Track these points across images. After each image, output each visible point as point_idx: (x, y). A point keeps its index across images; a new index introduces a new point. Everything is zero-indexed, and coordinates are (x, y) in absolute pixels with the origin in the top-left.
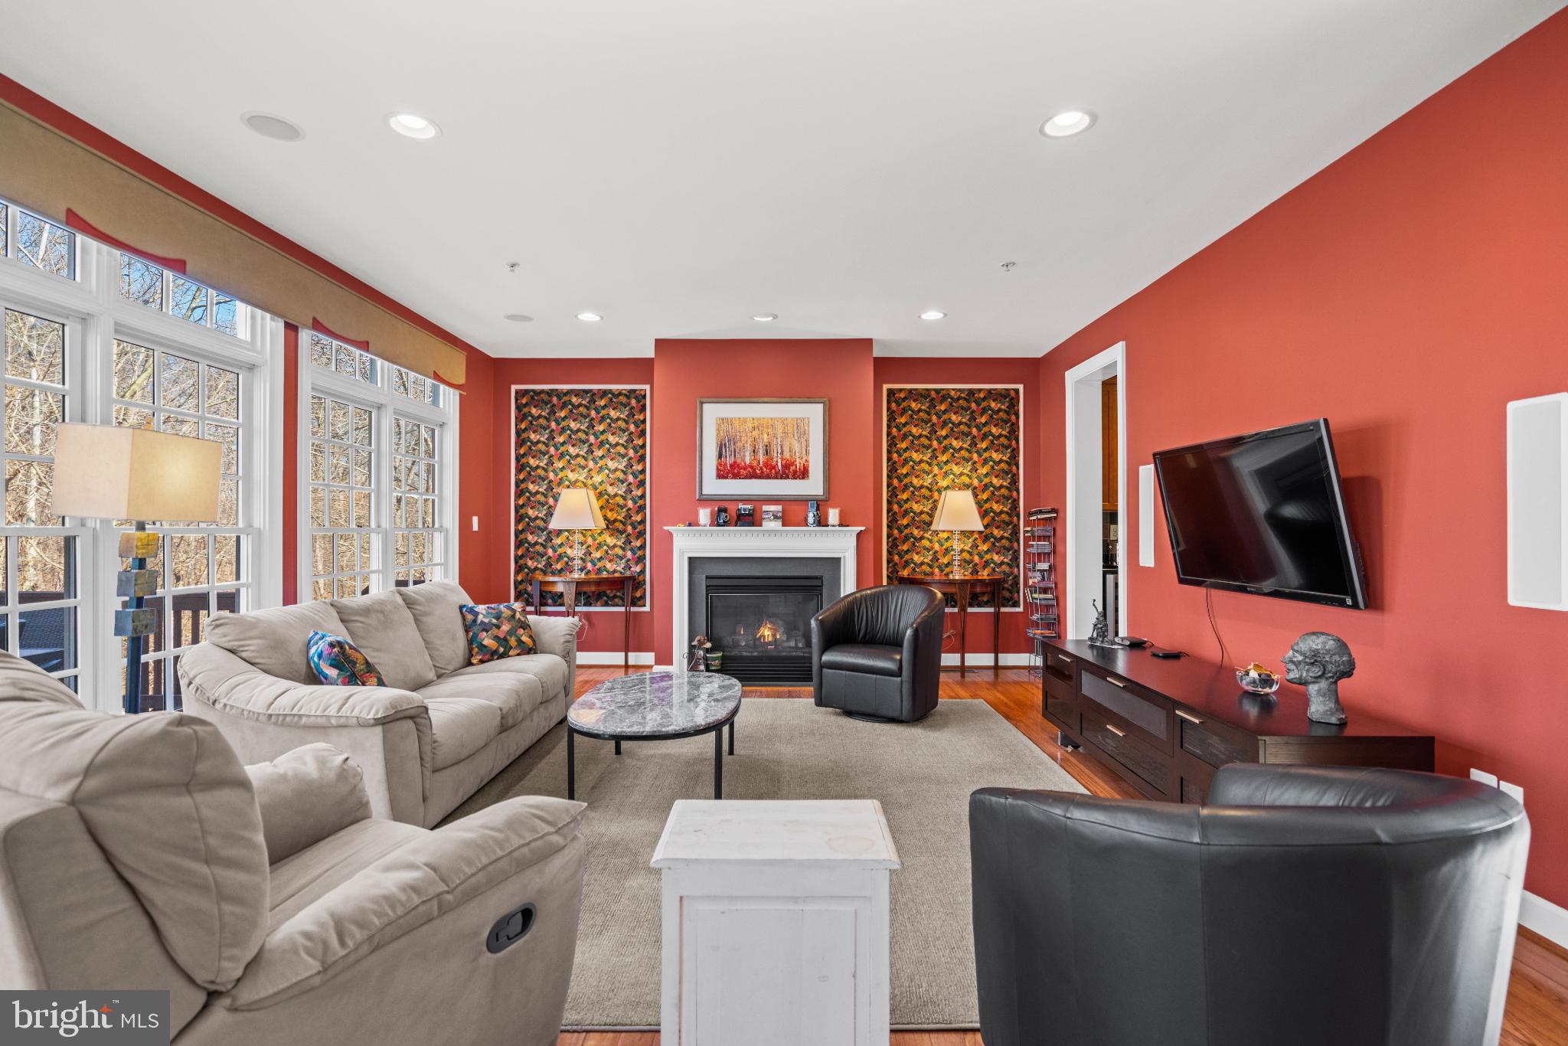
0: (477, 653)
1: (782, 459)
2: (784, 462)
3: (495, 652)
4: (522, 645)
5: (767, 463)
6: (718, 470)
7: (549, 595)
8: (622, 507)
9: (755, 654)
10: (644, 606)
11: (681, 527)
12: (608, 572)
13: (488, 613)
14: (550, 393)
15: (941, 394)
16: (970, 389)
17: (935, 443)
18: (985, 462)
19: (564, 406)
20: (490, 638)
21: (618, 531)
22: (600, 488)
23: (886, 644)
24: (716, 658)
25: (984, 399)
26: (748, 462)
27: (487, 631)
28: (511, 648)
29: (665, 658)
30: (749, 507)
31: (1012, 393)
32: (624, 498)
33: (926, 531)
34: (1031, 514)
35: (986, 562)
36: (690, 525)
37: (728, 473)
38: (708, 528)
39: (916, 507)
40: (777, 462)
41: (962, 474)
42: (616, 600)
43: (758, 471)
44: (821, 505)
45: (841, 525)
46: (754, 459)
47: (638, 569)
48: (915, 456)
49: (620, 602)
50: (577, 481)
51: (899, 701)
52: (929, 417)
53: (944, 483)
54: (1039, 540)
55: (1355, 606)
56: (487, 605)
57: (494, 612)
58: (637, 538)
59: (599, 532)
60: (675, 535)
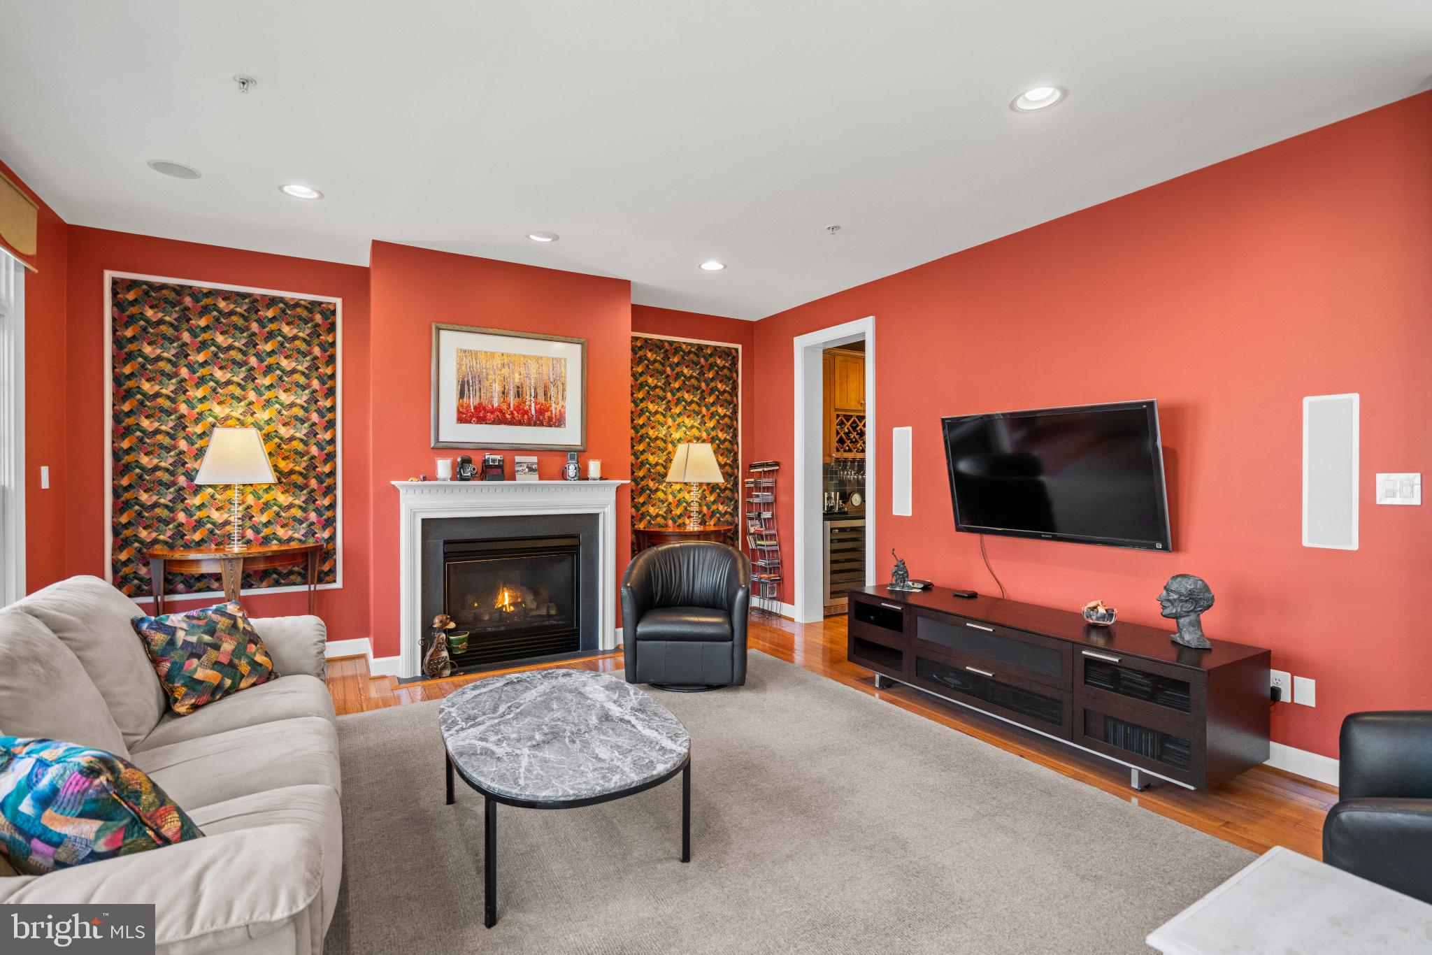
0: (186, 695)
1: (536, 403)
2: (538, 407)
3: (219, 687)
4: (259, 668)
5: (518, 406)
6: (459, 412)
7: (179, 578)
8: (302, 455)
9: (503, 628)
10: (335, 581)
11: (413, 482)
12: (279, 540)
13: (193, 627)
14: (179, 290)
15: (674, 346)
16: (698, 345)
17: (669, 395)
18: (712, 416)
19: (205, 311)
20: (206, 667)
21: (296, 485)
22: (267, 429)
23: (680, 605)
24: (463, 640)
25: (711, 355)
26: (496, 405)
27: (199, 657)
28: (242, 676)
29: (387, 647)
30: (498, 457)
31: (733, 351)
32: (305, 443)
33: (660, 483)
34: (752, 466)
35: (713, 512)
36: (425, 479)
37: (472, 417)
38: (449, 482)
39: (653, 459)
40: (530, 406)
41: (692, 427)
42: (292, 577)
43: (508, 416)
44: (580, 455)
45: (601, 479)
46: (504, 402)
47: (326, 535)
48: (652, 407)
49: (299, 579)
50: (228, 418)
51: (729, 667)
52: (663, 369)
53: (676, 435)
54: (764, 492)
55: (1165, 548)
56: (185, 614)
57: (201, 623)
58: (325, 495)
59: (265, 487)
60: (402, 492)
